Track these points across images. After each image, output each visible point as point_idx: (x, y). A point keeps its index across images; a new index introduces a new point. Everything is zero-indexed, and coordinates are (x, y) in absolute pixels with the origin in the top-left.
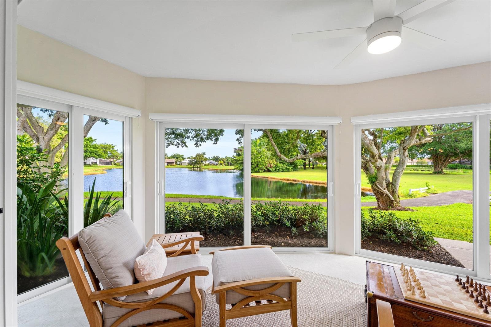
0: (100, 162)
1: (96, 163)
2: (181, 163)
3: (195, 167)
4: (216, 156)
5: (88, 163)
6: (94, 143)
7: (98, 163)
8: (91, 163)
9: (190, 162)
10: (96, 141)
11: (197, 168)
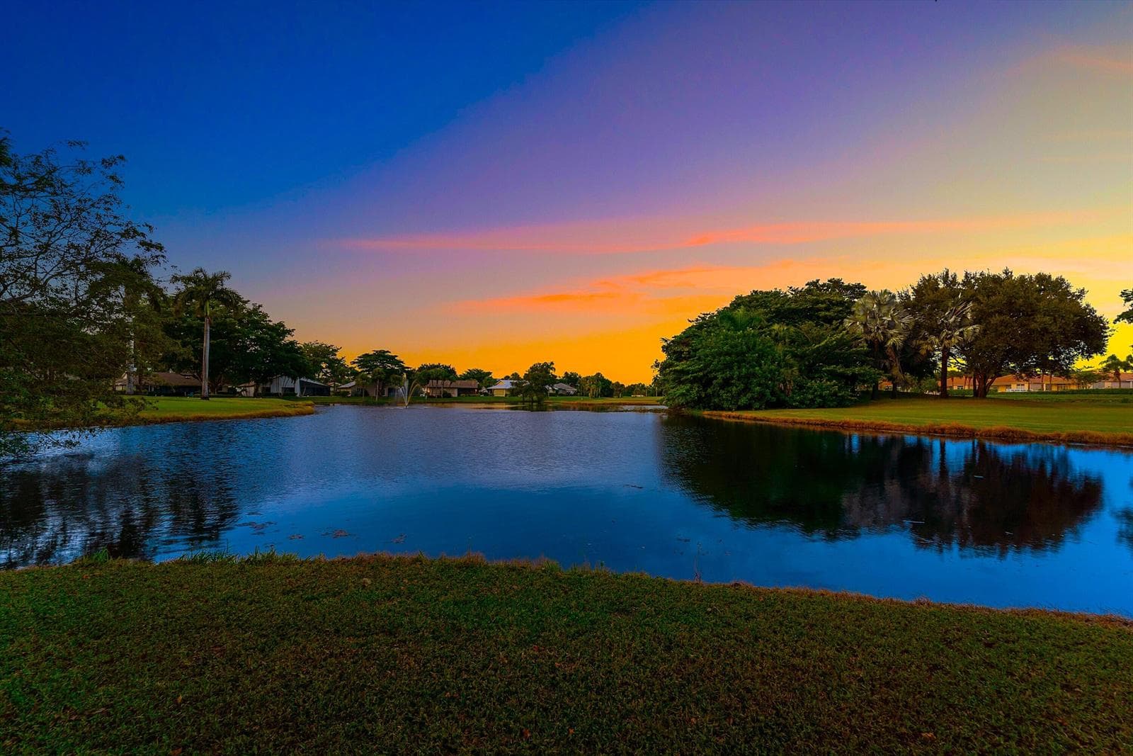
0: (302, 389)
1: (293, 389)
2: (491, 390)
3: (526, 399)
4: (572, 374)
5: (273, 390)
6: (288, 339)
7: (297, 391)
8: (280, 391)
9: (514, 387)
10: (293, 333)
11: (533, 402)
